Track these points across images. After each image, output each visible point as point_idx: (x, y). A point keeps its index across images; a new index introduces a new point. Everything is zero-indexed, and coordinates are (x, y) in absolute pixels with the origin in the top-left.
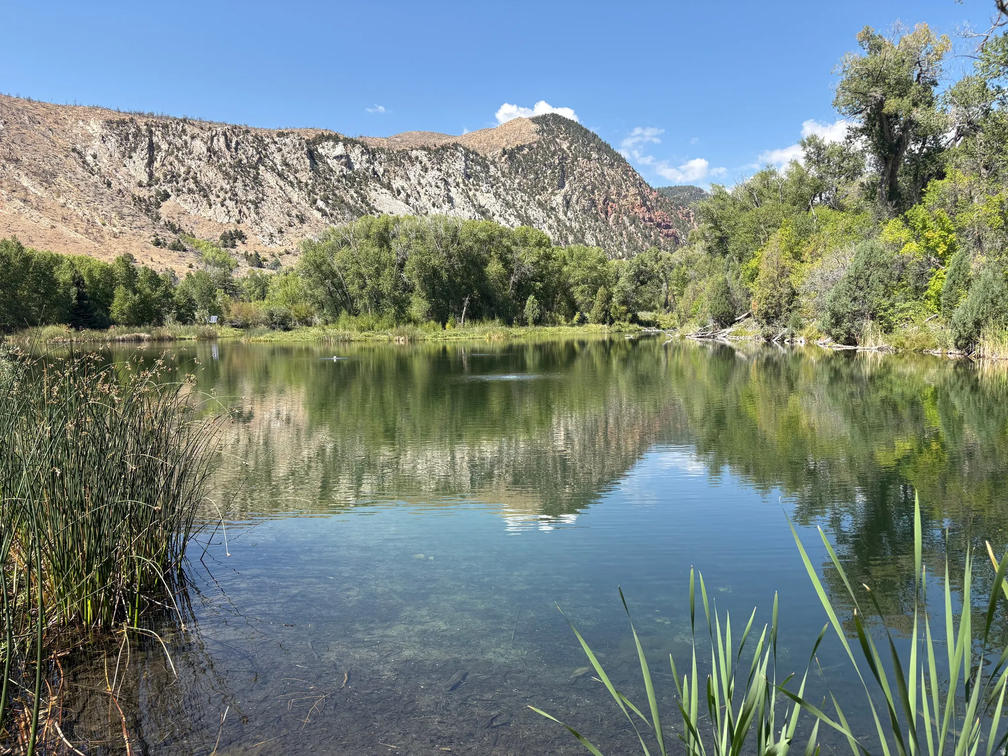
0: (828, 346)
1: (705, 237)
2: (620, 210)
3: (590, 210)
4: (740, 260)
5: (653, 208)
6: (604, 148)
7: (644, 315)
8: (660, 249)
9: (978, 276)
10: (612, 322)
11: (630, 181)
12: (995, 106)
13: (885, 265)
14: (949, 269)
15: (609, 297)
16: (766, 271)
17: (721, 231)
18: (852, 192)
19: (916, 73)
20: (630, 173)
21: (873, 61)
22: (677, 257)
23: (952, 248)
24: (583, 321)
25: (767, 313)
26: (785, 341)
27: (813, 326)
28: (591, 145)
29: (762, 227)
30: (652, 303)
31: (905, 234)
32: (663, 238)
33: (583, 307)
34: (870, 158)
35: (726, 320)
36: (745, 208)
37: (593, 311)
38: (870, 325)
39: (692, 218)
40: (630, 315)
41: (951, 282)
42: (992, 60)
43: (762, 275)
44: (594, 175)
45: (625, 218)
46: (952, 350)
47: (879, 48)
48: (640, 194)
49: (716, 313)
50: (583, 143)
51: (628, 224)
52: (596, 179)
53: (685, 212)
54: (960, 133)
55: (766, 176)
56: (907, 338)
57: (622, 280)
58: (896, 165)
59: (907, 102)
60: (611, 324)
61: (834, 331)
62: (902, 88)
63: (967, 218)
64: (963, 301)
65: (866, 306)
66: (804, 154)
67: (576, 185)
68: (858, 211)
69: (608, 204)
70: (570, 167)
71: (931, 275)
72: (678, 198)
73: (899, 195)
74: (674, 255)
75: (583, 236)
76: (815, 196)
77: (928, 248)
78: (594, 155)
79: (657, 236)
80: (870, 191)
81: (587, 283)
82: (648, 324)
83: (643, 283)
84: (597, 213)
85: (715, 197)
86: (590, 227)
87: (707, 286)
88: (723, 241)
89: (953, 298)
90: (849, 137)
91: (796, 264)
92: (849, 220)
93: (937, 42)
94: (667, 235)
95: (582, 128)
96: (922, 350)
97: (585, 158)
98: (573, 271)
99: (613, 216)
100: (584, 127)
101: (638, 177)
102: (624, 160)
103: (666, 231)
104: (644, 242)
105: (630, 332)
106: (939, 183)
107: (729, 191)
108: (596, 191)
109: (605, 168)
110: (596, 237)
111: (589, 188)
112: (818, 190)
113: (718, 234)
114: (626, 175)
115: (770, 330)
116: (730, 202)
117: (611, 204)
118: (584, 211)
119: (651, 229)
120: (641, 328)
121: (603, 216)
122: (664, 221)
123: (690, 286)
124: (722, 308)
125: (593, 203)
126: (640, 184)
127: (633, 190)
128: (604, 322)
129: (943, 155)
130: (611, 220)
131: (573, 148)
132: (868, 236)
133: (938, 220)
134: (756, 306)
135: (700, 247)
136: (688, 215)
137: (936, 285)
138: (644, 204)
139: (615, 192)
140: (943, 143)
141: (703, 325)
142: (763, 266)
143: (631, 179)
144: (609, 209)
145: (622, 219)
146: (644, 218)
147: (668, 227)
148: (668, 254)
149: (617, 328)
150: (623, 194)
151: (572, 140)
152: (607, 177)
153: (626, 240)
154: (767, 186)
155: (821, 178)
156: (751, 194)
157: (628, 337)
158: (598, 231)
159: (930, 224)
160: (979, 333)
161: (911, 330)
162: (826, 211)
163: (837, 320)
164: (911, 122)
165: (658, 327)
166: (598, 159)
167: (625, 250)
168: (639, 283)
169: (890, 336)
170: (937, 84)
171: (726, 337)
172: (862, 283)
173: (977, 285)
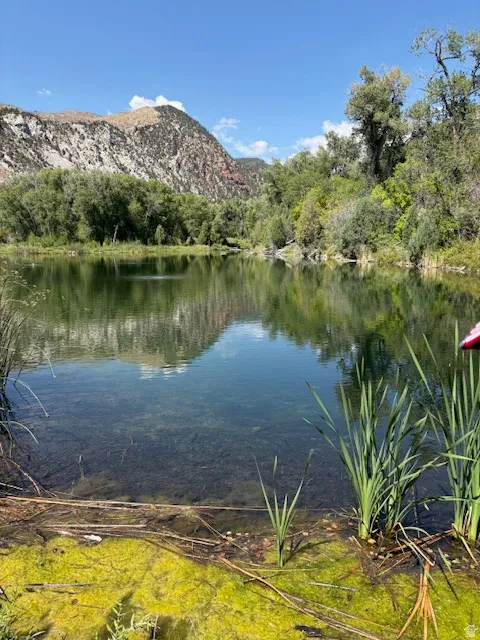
0: (340, 259)
1: (268, 192)
2: (213, 172)
3: (194, 170)
4: (289, 207)
5: (233, 171)
6: (202, 130)
7: (231, 240)
9: (422, 220)
10: (211, 244)
11: (219, 153)
12: (434, 120)
13: (373, 212)
14: (407, 216)
15: (209, 228)
16: (305, 214)
17: (277, 188)
18: (354, 167)
19: (392, 97)
20: (219, 148)
21: (368, 88)
22: (251, 203)
23: (408, 204)
24: (192, 243)
25: (305, 240)
26: (316, 257)
27: (332, 248)
28: (194, 128)
29: (302, 186)
30: (234, 232)
31: (384, 194)
32: (240, 191)
33: (192, 234)
34: (364, 147)
35: (281, 244)
36: (291, 174)
37: (199, 237)
38: (364, 248)
39: (257, 179)
40: (222, 240)
41: (408, 223)
42: (433, 92)
43: (302, 217)
44: (196, 148)
45: (216, 177)
46: (408, 262)
47: (372, 80)
48: (225, 161)
49: (275, 239)
50: (189, 126)
51: (218, 181)
52: (197, 150)
53: (253, 175)
54: (414, 136)
55: (304, 154)
56: (385, 255)
57: (217, 217)
58: (379, 154)
59: (386, 114)
61: (344, 251)
62: (384, 106)
63: (417, 187)
64: (414, 234)
65: (362, 237)
66: (327, 142)
67: (184, 154)
68: (357, 179)
70: (181, 142)
71: (397, 219)
72: (249, 166)
73: (380, 171)
74: (247, 202)
75: (189, 187)
76: (333, 168)
77: (396, 203)
78: (196, 135)
79: (236, 189)
80: (364, 167)
81: (195, 218)
82: (233, 245)
83: (230, 219)
84: (198, 173)
85: (274, 167)
86: (194, 181)
87: (270, 223)
88: (278, 194)
89: (409, 233)
90: (353, 134)
91: (323, 210)
92: (351, 185)
93: (404, 78)
94: (242, 189)
95: (188, 116)
96: (392, 263)
97: (190, 136)
98: (185, 210)
99: (209, 175)
101: (224, 150)
102: (215, 139)
103: (241, 186)
104: (228, 193)
105: (223, 250)
106: (403, 165)
107: (282, 163)
108: (197, 158)
109: (204, 144)
110: (198, 189)
111: (193, 156)
112: (334, 165)
113: (276, 190)
114: (217, 149)
115: (306, 250)
116: (282, 170)
117: (207, 167)
118: (189, 170)
119: (232, 185)
120: (229, 248)
121: (202, 175)
122: (240, 180)
123: (259, 222)
124: (278, 237)
125: (196, 166)
126: (225, 155)
127: (221, 159)
128: (206, 244)
129: (404, 148)
130: (207, 177)
131: (182, 129)
132: (363, 195)
133: (401, 186)
134: (298, 235)
135: (264, 197)
136: (255, 177)
137: (400, 225)
138: (228, 168)
139: (210, 160)
140: (404, 141)
141: (267, 247)
142: (302, 211)
143: (220, 151)
144: (206, 170)
145: (214, 177)
146: (228, 178)
147: (242, 184)
149: (215, 247)
150: (215, 161)
151: (182, 124)
152: (205, 150)
153: (217, 191)
154: (305, 161)
155: (336, 158)
156: (295, 166)
157: (221, 253)
158: (199, 184)
159: (397, 189)
160: (422, 253)
161: (387, 251)
162: (339, 178)
163: (346, 244)
164: (388, 127)
165: (239, 247)
166: (199, 137)
167: (217, 197)
168: (227, 220)
169: (376, 254)
170: (402, 105)
171: (280, 254)
172: (360, 222)
173: (422, 226)
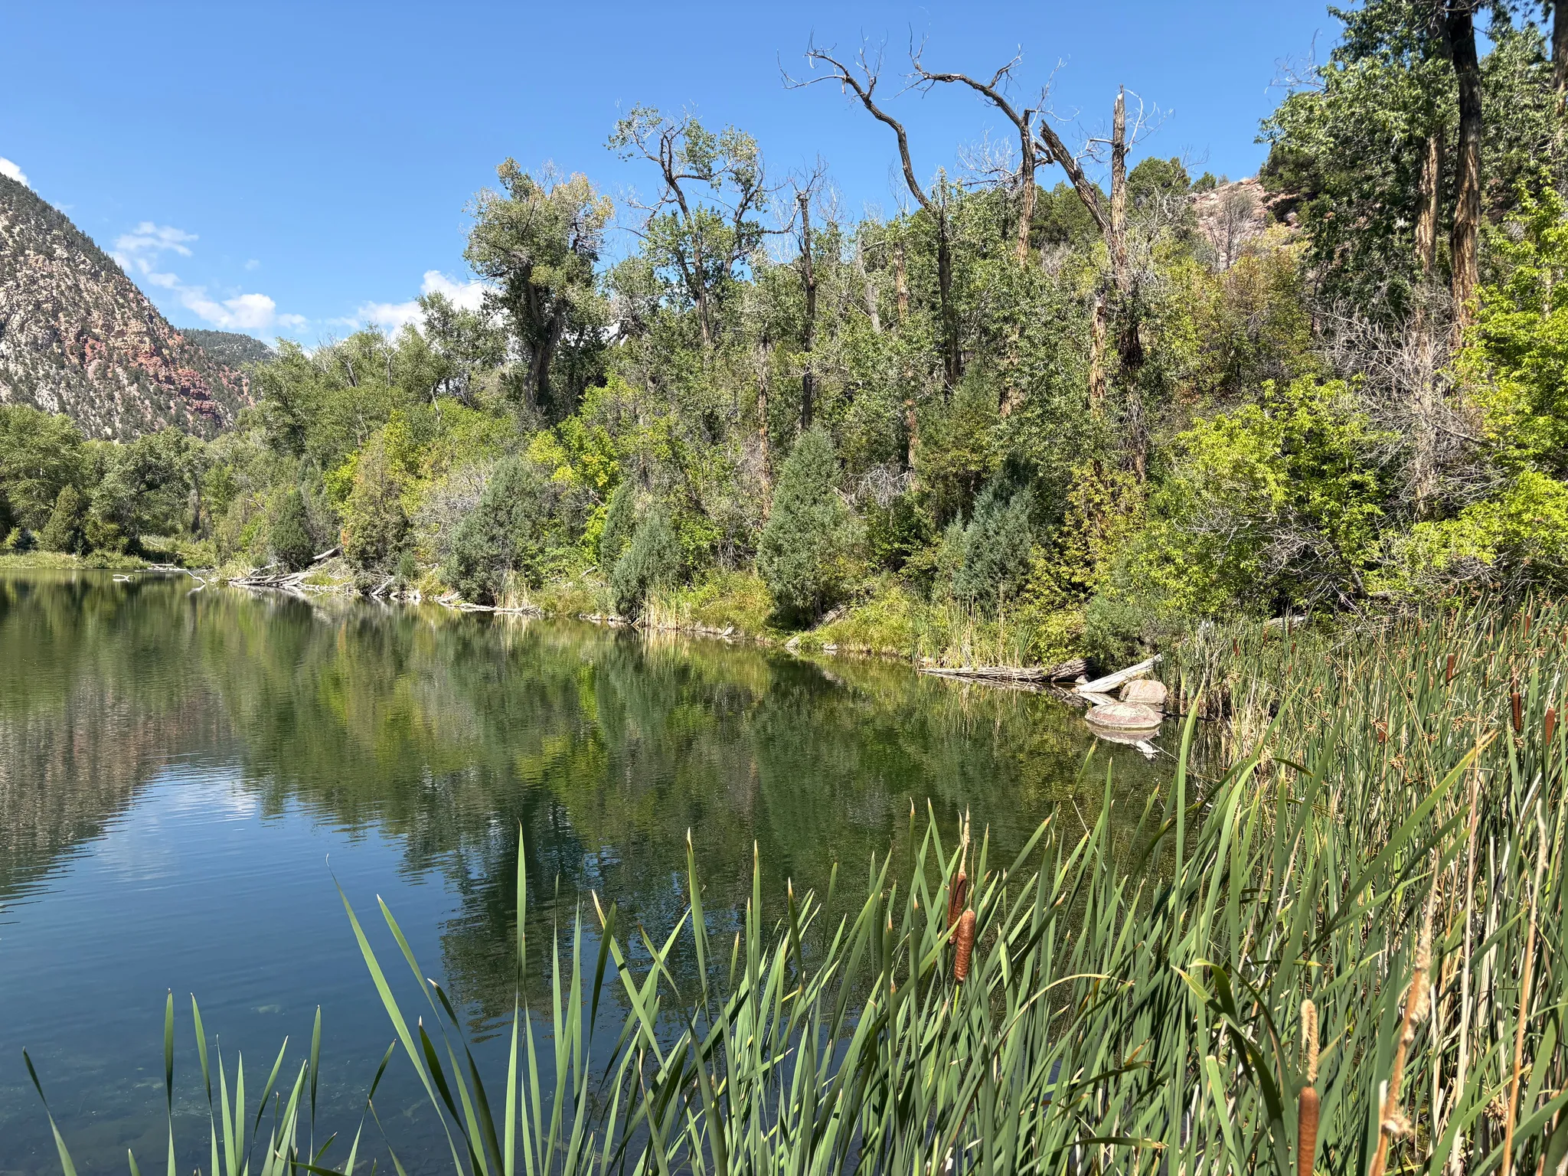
0: (455, 604)
1: (265, 422)
2: (111, 356)
3: (49, 345)
4: (324, 465)
5: (174, 361)
6: (79, 242)
7: (153, 542)
8: (186, 432)
9: (643, 520)
10: (87, 551)
11: (131, 309)
12: (663, 303)
13: (531, 494)
14: (610, 508)
15: (83, 506)
16: (363, 485)
17: (294, 416)
18: (490, 384)
19: (573, 237)
20: (131, 295)
21: (518, 208)
22: (217, 448)
23: (613, 480)
24: (25, 545)
25: (363, 551)
26: (392, 596)
27: (435, 574)
28: (55, 232)
29: (360, 417)
30: (169, 522)
31: (558, 454)
32: (192, 414)
33: (26, 519)
34: (513, 341)
35: (299, 558)
36: (333, 385)
37: (49, 529)
38: (512, 578)
39: (245, 389)
40: (124, 540)
41: (612, 525)
42: (660, 243)
43: (357, 493)
44: (58, 286)
45: (119, 370)
46: (613, 615)
47: (527, 193)
48: (150, 333)
49: (282, 545)
50: (38, 226)
51: (126, 382)
52: (62, 293)
53: (234, 374)
54: (624, 330)
55: (368, 340)
56: (560, 598)
57: (109, 477)
58: (546, 357)
59: (559, 274)
60: (85, 554)
61: (462, 584)
62: (554, 254)
63: (630, 442)
64: (627, 551)
65: (507, 550)
66: (424, 318)
67: (20, 298)
68: (497, 413)
69: (86, 341)
70: (10, 264)
71: (590, 512)
72: (221, 352)
73: (551, 400)
74: (211, 445)
75: (32, 389)
76: (439, 382)
77: (586, 477)
78: (60, 251)
79: (181, 408)
80: (513, 387)
81: (38, 476)
82: (160, 557)
83: (151, 486)
84: (62, 354)
85: (285, 360)
86: (47, 376)
87: (268, 501)
88: (296, 432)
89: (615, 547)
90: (485, 307)
91: (410, 480)
92: (485, 424)
93: (598, 203)
94: (200, 410)
95: (37, 200)
96: (577, 615)
97: (40, 252)
98: (8, 451)
99: (95, 363)
100: (42, 197)
101: (146, 304)
102: (119, 272)
103: (197, 403)
104: (155, 415)
105: (125, 570)
106: (598, 390)
107: (309, 356)
108: (61, 315)
109: (83, 279)
110: (60, 397)
111: (48, 306)
112: (443, 373)
113: (289, 420)
114: (124, 297)
115: (367, 577)
116: (309, 371)
117: (91, 341)
118: (34, 344)
119: (170, 396)
120: (146, 563)
121: (75, 361)
122: (194, 386)
123: (239, 499)
124: (291, 540)
125: (56, 335)
126: (151, 317)
127: (135, 325)
128: (70, 550)
129: (604, 354)
130: (91, 369)
131: (16, 230)
132: (511, 451)
133: (598, 439)
134: (347, 538)
135: (257, 437)
136: (238, 381)
137: (595, 527)
138: (157, 352)
139: (101, 322)
140: (604, 338)
141: (260, 564)
142: (359, 479)
143: (134, 305)
144: (88, 350)
145: (114, 371)
146: (156, 376)
147: (201, 396)
148: (201, 443)
149: (98, 561)
150: (117, 328)
151: (16, 217)
152: (85, 294)
153: (121, 409)
154: (368, 356)
155: (448, 357)
156: (344, 365)
157: (118, 579)
158: (63, 385)
159: (589, 444)
160: (643, 594)
161: (565, 586)
162: (454, 407)
163: (468, 567)
164: (564, 303)
165: (180, 563)
166: (68, 259)
167: (118, 425)
168: (143, 487)
169: (539, 594)
170: (596, 259)
171: (298, 585)
172: (502, 516)
173: (642, 532)
